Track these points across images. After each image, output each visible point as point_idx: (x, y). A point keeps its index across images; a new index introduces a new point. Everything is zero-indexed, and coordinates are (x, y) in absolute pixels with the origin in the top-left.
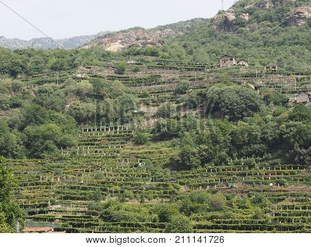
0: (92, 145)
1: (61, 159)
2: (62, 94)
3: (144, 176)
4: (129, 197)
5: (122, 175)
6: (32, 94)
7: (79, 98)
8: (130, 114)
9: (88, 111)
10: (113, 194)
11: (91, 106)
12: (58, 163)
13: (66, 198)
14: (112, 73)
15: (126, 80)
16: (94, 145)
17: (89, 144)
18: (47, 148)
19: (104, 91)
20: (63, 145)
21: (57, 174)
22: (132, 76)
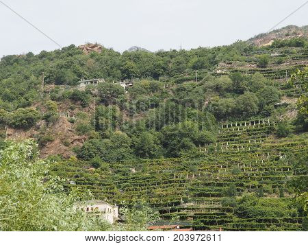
0: (231, 140)
1: (197, 156)
2: (201, 91)
3: (285, 169)
4: (267, 191)
5: (261, 169)
6: (171, 93)
7: (218, 93)
8: (271, 106)
9: (228, 106)
10: (251, 189)
11: (230, 101)
12: (195, 161)
13: (200, 195)
14: (254, 67)
15: (268, 73)
16: (233, 140)
17: (228, 140)
18: (184, 146)
19: (244, 84)
20: (200, 142)
21: (191, 171)
22: (275, 68)
